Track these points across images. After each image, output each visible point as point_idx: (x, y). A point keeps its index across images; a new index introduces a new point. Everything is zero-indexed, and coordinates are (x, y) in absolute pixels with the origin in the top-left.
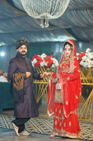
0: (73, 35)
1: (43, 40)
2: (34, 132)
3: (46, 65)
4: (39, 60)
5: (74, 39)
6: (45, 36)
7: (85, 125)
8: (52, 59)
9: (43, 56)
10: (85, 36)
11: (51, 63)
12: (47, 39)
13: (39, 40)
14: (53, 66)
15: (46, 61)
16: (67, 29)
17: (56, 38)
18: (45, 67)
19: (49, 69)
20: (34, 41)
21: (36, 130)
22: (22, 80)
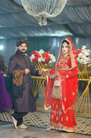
0: (71, 31)
1: (41, 35)
2: (32, 126)
3: (44, 60)
4: (37, 56)
5: (71, 34)
6: (43, 31)
7: (80, 119)
8: (49, 55)
9: (41, 52)
10: (82, 32)
11: (48, 59)
12: (45, 34)
13: (37, 35)
14: (50, 62)
15: (44, 57)
16: (64, 25)
17: (53, 33)
18: (42, 62)
19: (46, 65)
20: (32, 35)
21: (33, 124)
22: (22, 77)
